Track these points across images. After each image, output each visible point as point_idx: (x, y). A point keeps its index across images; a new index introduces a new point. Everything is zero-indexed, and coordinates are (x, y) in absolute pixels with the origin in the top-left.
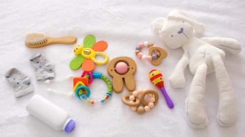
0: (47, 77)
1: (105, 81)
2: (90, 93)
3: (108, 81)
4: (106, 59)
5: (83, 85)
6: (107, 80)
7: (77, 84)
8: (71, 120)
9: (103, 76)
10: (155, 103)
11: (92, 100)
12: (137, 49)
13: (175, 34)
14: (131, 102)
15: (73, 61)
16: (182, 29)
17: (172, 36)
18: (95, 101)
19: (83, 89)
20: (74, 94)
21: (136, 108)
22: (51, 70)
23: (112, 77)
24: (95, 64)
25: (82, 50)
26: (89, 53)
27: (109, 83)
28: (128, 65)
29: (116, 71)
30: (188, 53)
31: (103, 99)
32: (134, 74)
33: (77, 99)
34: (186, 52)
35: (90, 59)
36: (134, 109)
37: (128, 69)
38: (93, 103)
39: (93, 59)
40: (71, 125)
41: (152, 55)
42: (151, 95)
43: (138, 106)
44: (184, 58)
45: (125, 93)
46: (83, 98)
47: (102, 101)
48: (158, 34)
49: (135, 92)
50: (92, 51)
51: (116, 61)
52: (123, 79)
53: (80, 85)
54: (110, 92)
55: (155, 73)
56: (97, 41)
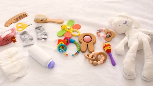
0: (43, 38)
2: (66, 49)
4: (79, 34)
5: (63, 44)
6: (78, 44)
7: (60, 43)
8: (53, 61)
9: (75, 42)
10: (105, 61)
11: (67, 53)
12: (98, 31)
14: (90, 58)
15: (60, 32)
16: (126, 22)
17: (120, 25)
18: (68, 54)
19: (63, 46)
20: (57, 49)
21: (92, 61)
22: (46, 35)
23: (81, 43)
24: (72, 35)
26: (69, 29)
27: (79, 46)
28: (91, 38)
29: (84, 40)
30: (128, 36)
31: (73, 54)
32: (94, 43)
33: (58, 52)
35: (69, 32)
36: (91, 62)
37: (91, 40)
38: (67, 55)
39: (71, 32)
40: (52, 63)
41: (106, 35)
42: (102, 55)
43: (94, 60)
45: (87, 53)
46: (62, 51)
47: (73, 55)
49: (93, 53)
52: (87, 45)
54: (78, 50)
55: (107, 44)
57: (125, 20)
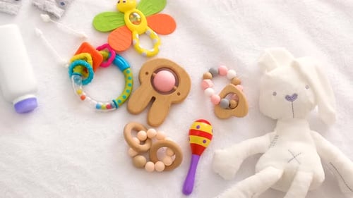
0: (49, 11)
1: (126, 82)
2: (90, 81)
3: (129, 85)
4: (153, 50)
5: (90, 63)
6: (130, 82)
7: (82, 55)
8: (34, 99)
9: (128, 72)
10: (168, 169)
11: (84, 94)
13: (281, 95)
14: (136, 141)
15: (105, 16)
16: (295, 96)
17: (275, 94)
18: (88, 98)
19: (85, 69)
20: (67, 66)
21: (135, 153)
22: (63, 4)
23: (141, 83)
24: (132, 44)
25: (130, 8)
26: (137, 22)
27: (129, 88)
28: (177, 84)
29: (152, 78)
30: (277, 137)
31: (101, 104)
32: (174, 104)
34: (275, 133)
35: (130, 32)
36: (132, 152)
37: (173, 90)
38: (83, 98)
39: (136, 35)
40: (28, 105)
41: (221, 98)
42: (171, 152)
43: (140, 153)
44: (264, 140)
45: (140, 120)
46: (76, 80)
47: (98, 107)
48: (261, 73)
49: (152, 131)
50: (144, 22)
51: (165, 64)
52: (153, 99)
53: (85, 59)
54: (119, 101)
55: (204, 127)
56: (165, 11)
57: (297, 86)
